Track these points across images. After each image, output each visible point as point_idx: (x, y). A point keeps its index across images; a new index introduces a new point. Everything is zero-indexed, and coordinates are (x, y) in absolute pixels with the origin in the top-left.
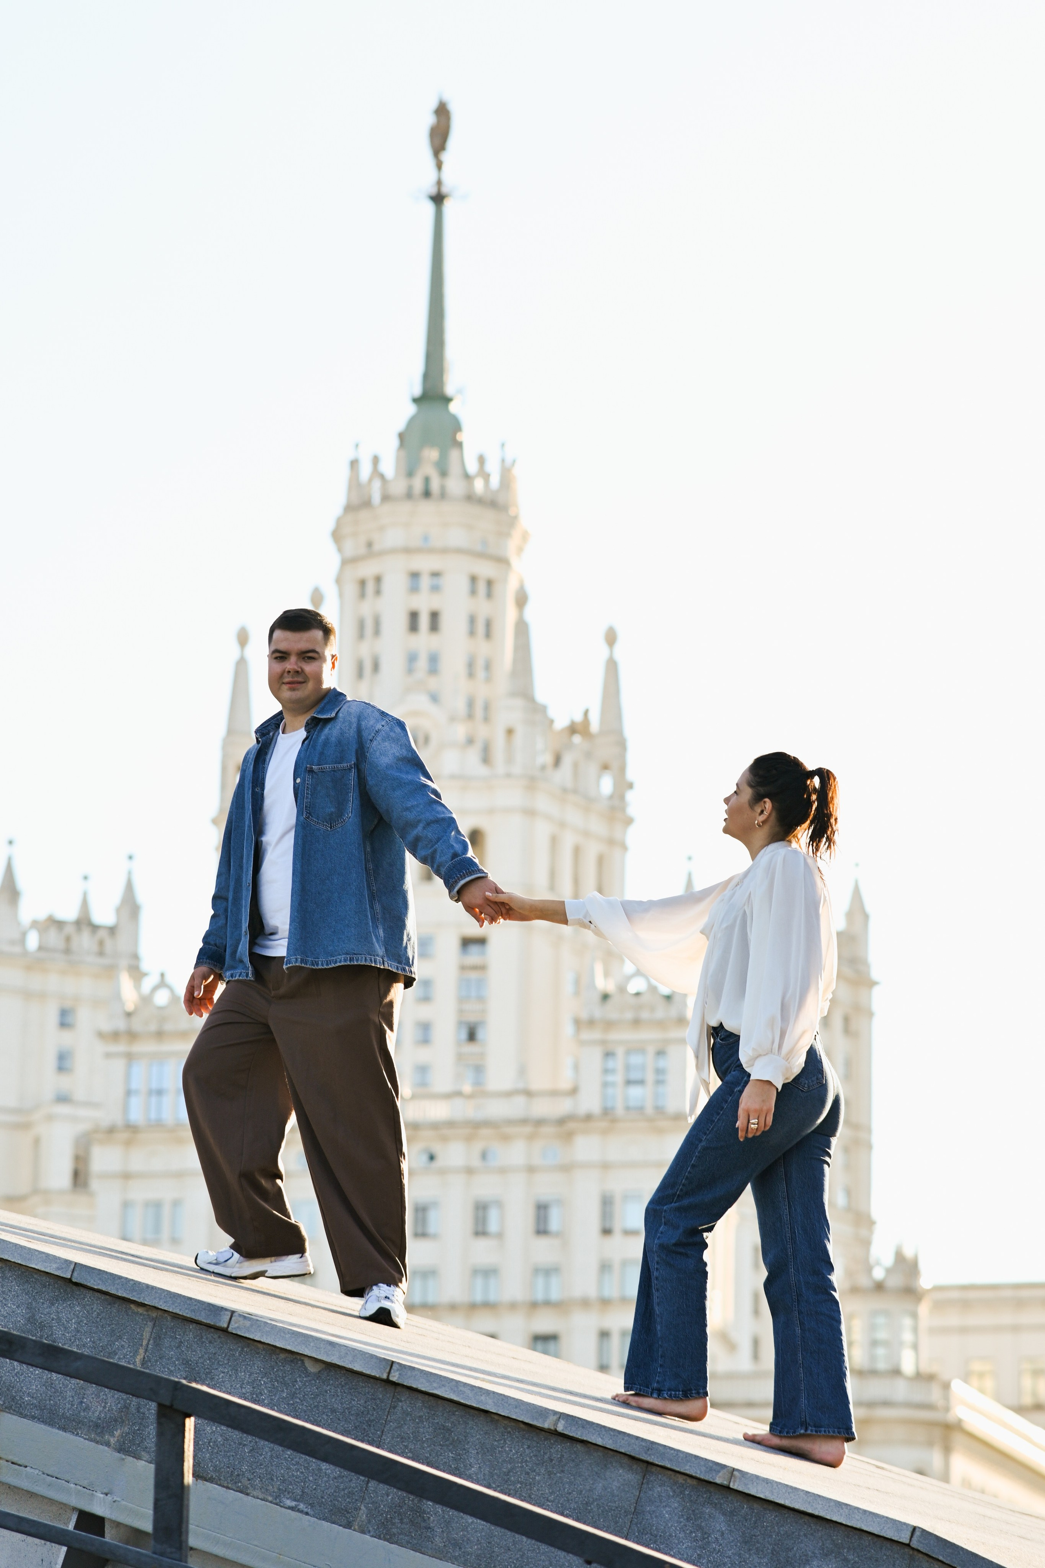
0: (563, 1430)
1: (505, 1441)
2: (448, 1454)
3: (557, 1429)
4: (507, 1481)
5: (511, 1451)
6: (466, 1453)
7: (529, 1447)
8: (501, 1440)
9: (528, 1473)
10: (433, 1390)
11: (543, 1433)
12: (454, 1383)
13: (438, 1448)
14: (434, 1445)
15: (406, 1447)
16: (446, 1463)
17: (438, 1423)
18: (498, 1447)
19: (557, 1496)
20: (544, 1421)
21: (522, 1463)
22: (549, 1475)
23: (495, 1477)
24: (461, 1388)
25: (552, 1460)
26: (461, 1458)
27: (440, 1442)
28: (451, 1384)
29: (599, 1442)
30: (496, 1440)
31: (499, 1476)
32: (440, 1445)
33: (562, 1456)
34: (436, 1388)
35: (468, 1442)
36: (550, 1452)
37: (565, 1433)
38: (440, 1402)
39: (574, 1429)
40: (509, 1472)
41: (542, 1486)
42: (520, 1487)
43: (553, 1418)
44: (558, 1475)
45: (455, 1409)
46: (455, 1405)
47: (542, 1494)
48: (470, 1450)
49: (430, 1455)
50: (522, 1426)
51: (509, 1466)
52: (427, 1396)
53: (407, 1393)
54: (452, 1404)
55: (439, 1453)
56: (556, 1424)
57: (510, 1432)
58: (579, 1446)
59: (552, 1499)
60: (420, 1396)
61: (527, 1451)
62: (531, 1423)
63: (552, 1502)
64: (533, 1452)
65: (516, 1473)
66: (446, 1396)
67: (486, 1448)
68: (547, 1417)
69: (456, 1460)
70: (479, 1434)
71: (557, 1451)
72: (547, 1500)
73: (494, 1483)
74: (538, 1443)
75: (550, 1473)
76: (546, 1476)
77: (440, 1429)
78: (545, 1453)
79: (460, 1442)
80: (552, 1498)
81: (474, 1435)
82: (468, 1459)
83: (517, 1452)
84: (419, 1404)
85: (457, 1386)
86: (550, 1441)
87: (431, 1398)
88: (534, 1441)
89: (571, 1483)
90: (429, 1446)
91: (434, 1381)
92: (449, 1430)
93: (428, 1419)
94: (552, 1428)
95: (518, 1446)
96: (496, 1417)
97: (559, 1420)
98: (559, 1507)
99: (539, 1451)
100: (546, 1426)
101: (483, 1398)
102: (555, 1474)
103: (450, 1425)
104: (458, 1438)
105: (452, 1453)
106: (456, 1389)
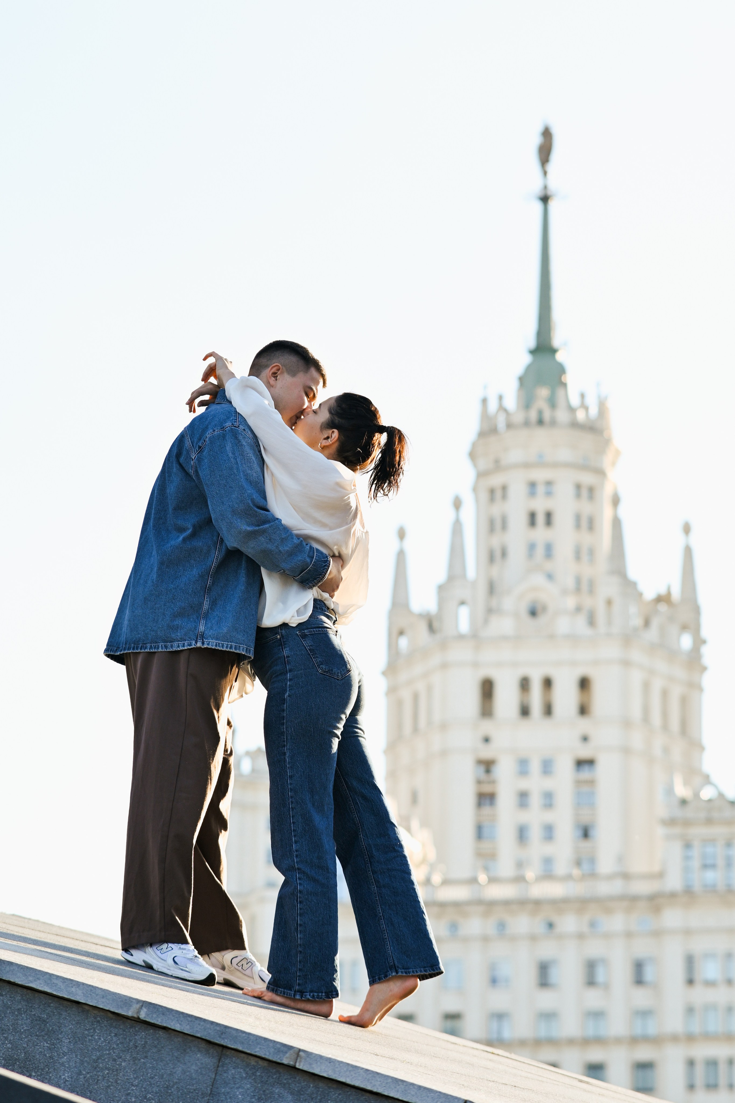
0: (145, 1017)
1: (94, 1030)
2: (44, 1043)
3: (140, 1017)
4: (96, 1068)
5: (100, 1039)
6: (59, 1042)
7: (116, 1035)
8: (91, 1029)
9: (114, 1060)
10: (29, 983)
11: (129, 1021)
12: (48, 976)
13: (34, 1038)
14: (31, 1036)
15: (6, 1038)
16: (41, 1052)
17: (35, 1015)
18: (88, 1036)
19: (141, 1079)
20: (128, 1009)
21: (109, 1050)
22: (134, 1061)
23: (86, 1064)
24: (55, 981)
25: (136, 1047)
26: (55, 1047)
27: (36, 1033)
28: (45, 977)
29: (178, 1028)
30: (86, 1030)
31: (88, 1063)
32: (37, 1035)
33: (146, 1042)
34: (31, 982)
35: (62, 1032)
36: (135, 1039)
37: (147, 1020)
38: (37, 994)
39: (155, 1016)
40: (98, 1059)
41: (127, 1072)
42: (108, 1073)
43: (136, 1006)
44: (142, 1060)
45: (50, 1001)
46: (51, 997)
47: (127, 1079)
48: (64, 1040)
49: (27, 1046)
50: (110, 1015)
51: (98, 1054)
52: (25, 990)
53: (7, 987)
54: (48, 996)
55: (35, 1043)
56: (138, 1012)
57: (99, 1021)
58: (161, 1032)
59: (137, 1084)
60: (19, 990)
61: (115, 1039)
62: (116, 1011)
63: (137, 1086)
64: (119, 1039)
65: (104, 1060)
66: (40, 989)
67: (78, 1037)
68: (131, 1006)
69: (50, 1049)
70: (72, 1024)
71: (141, 1038)
72: (132, 1085)
73: (84, 1070)
74: (124, 1031)
75: (135, 1059)
76: (131, 1062)
77: (36, 1020)
78: (131, 1041)
79: (54, 1032)
80: (136, 1082)
81: (67, 1025)
82: (61, 1048)
83: (105, 1041)
84: (18, 998)
85: (50, 979)
86: (135, 1029)
87: (29, 991)
88: (121, 1029)
89: (153, 1068)
90: (26, 1037)
91: (30, 975)
92: (44, 1021)
93: (26, 1011)
94: (135, 1016)
95: (106, 1034)
96: (87, 1007)
97: (141, 1008)
98: (142, 1091)
99: (125, 1039)
100: (130, 1014)
101: (73, 989)
102: (139, 1060)
103: (46, 1016)
104: (53, 1028)
105: (47, 1043)
106: (49, 982)
